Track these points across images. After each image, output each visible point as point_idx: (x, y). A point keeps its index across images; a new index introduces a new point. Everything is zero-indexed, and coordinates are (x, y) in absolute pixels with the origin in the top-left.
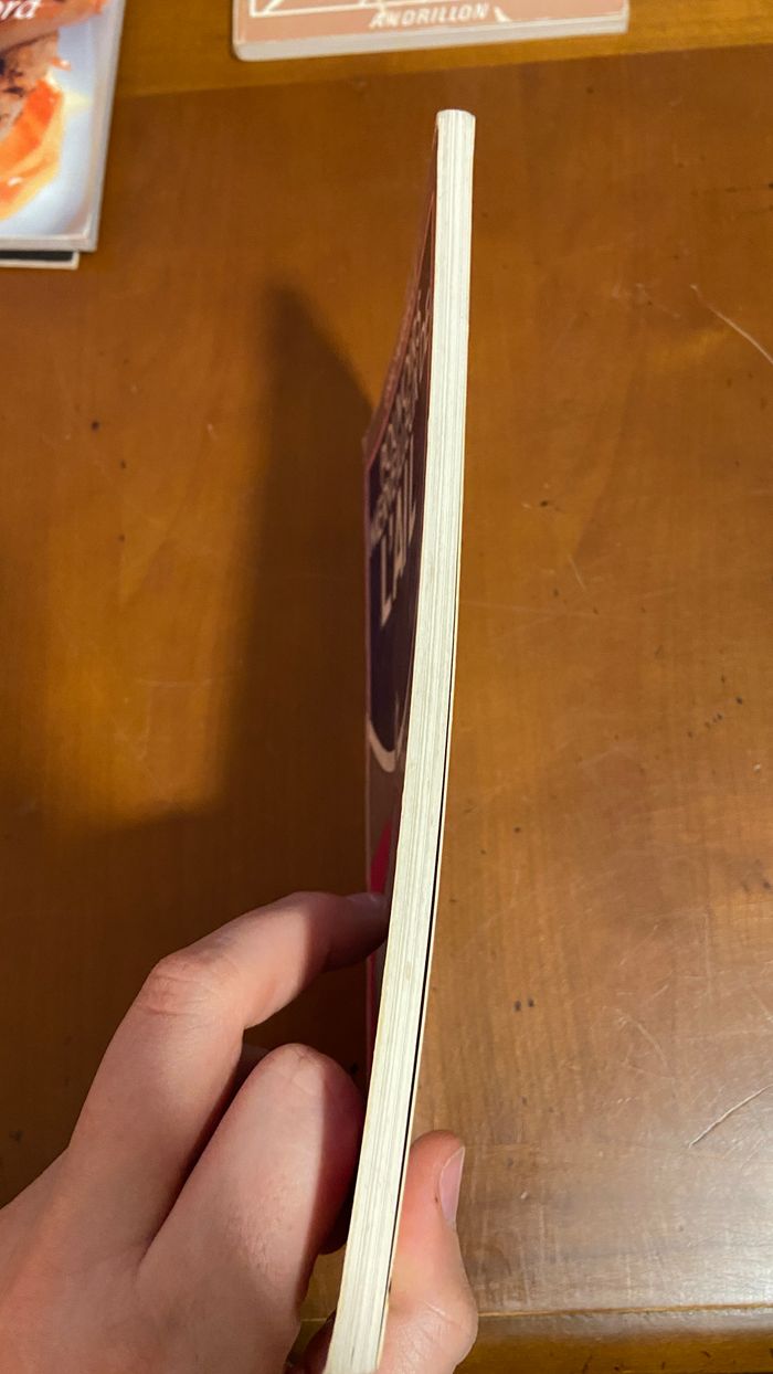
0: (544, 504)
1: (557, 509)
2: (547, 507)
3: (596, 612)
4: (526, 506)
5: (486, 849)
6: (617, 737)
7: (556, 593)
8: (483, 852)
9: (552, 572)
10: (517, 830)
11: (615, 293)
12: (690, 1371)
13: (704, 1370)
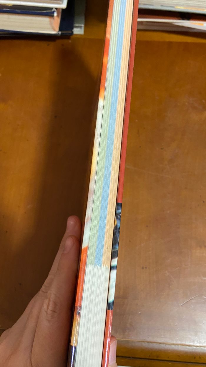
1: (165, 150)
4: (157, 149)
6: (173, 207)
7: (162, 171)
8: (138, 230)
9: (162, 165)
12: (174, 360)
13: (177, 360)
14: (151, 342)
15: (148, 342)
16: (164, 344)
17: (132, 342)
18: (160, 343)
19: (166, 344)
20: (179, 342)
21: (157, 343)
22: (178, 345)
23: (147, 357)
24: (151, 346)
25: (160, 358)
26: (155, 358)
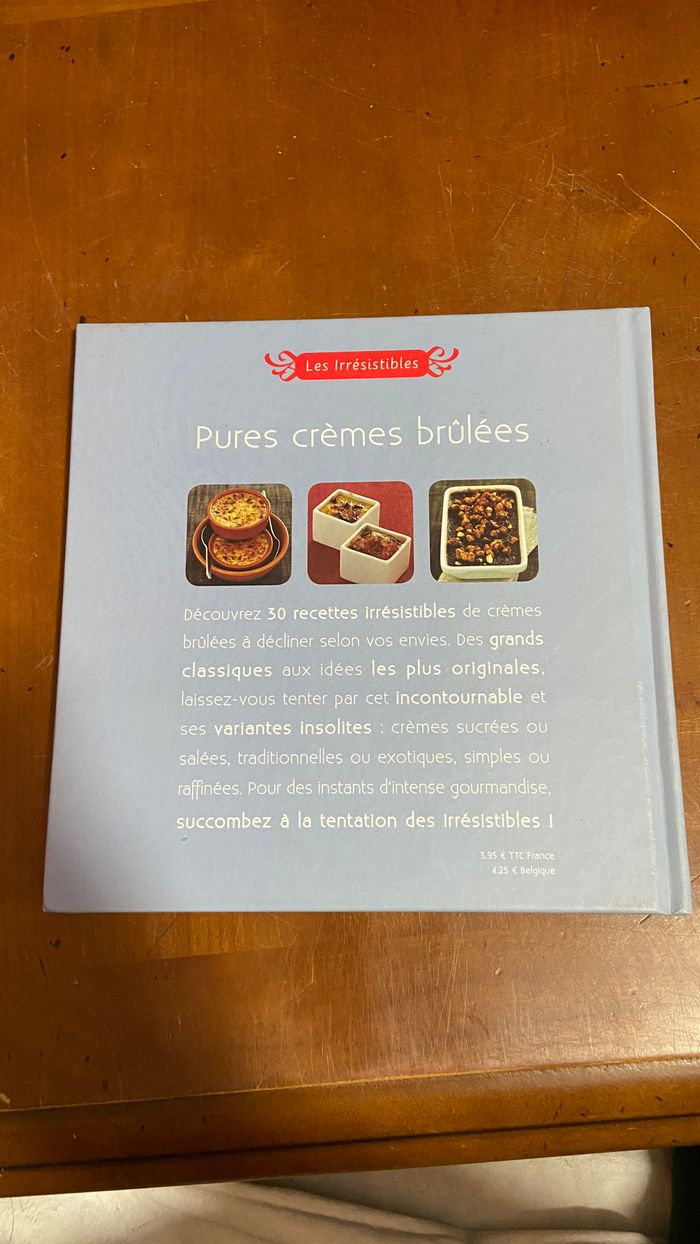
12: (646, 1114)
13: (658, 1113)
14: (553, 1067)
15: (543, 1068)
16: (598, 1064)
17: (489, 1076)
18: (586, 1065)
19: (607, 1065)
20: (653, 1051)
21: (574, 1065)
22: (650, 1060)
23: (550, 1121)
24: (555, 1079)
25: (591, 1117)
26: (580, 1119)
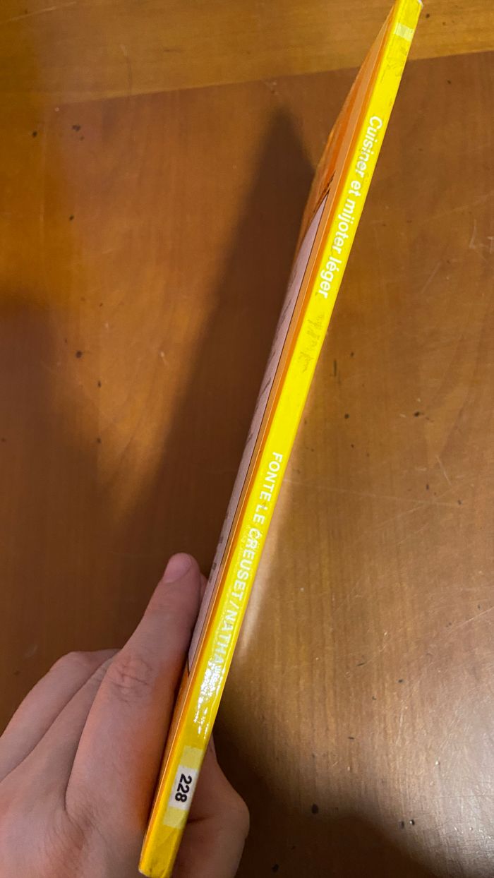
0: (417, 414)
1: (428, 419)
2: (420, 417)
3: (460, 503)
4: (404, 416)
5: (375, 697)
6: (479, 607)
7: (428, 487)
8: (373, 698)
9: (425, 469)
10: (401, 681)
11: (472, 246)
